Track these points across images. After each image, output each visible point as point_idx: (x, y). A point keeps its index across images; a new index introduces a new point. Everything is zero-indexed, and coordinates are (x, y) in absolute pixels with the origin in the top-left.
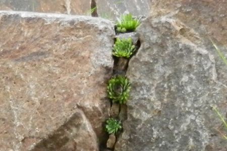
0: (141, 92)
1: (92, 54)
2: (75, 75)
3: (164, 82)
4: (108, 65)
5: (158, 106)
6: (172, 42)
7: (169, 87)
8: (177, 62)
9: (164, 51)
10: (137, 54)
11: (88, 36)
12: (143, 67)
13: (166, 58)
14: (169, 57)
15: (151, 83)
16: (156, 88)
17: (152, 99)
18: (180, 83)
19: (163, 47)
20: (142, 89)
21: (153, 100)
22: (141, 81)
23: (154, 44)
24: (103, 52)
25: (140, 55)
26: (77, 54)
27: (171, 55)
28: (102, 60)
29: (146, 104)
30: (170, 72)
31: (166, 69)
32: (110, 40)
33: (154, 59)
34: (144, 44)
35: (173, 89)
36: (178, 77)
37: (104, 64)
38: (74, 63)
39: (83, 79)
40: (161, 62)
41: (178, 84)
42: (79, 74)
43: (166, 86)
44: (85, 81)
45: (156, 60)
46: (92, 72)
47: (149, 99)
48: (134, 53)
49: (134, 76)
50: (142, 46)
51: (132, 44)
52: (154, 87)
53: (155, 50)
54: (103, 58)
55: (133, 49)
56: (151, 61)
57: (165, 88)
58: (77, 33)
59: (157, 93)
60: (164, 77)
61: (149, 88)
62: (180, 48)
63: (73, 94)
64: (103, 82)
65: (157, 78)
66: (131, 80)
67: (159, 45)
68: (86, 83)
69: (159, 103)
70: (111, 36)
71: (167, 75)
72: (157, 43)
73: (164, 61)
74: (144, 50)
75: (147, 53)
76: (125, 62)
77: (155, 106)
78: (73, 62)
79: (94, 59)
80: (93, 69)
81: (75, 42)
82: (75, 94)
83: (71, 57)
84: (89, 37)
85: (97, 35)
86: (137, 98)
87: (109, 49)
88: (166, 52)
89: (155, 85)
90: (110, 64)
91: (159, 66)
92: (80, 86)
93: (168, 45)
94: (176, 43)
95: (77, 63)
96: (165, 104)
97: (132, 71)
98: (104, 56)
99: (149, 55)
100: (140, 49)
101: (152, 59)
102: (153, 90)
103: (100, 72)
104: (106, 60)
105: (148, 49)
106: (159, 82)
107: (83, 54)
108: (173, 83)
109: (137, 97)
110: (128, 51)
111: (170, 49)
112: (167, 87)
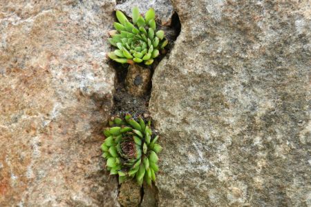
0: (191, 157)
1: (55, 61)
2: (16, 120)
3: (252, 129)
4: (97, 88)
5: (238, 196)
6: (272, 17)
7: (268, 146)
8: (290, 74)
9: (249, 42)
10: (173, 52)
11: (44, 12)
12: (191, 89)
13: (257, 63)
14: (263, 61)
15: (215, 133)
16: (231, 147)
17: (222, 177)
18: (302, 137)
19: (245, 32)
20: (192, 149)
21: (225, 178)
22: (188, 129)
23: (217, 24)
24: (83, 54)
25: (181, 57)
26: (20, 60)
27: (269, 53)
28: (79, 76)
29: (205, 188)
30: (270, 104)
31: (257, 94)
32: (103, 18)
33: (221, 68)
34: (189, 26)
35: (279, 151)
36: (294, 120)
37: (85, 89)
38: (13, 87)
39: (32, 132)
40: (241, 76)
41: (296, 139)
42: (24, 117)
43: (257, 141)
44: (37, 139)
45: (227, 71)
46: (54, 114)
47: (212, 176)
48: (165, 52)
49: (168, 114)
50: (184, 30)
51: (159, 26)
52: (224, 146)
53: (223, 42)
54: (83, 72)
55: (161, 41)
56: (214, 74)
57: (256, 149)
58: (20, 6)
59: (235, 160)
60: (252, 118)
61: (210, 146)
62: (300, 31)
63: (9, 176)
64: (89, 134)
65: (232, 120)
66: (162, 126)
67: (234, 27)
68: (39, 144)
69: (242, 187)
70: (105, 7)
71: (261, 112)
72: (227, 20)
73: (249, 72)
74: (191, 43)
75: (200, 50)
76: (145, 77)
77: (229, 195)
78: (13, 82)
79: (60, 74)
80: (57, 105)
81: (17, 31)
82: (14, 178)
83: (9, 71)
84: (47, 15)
85: (66, 9)
86: (181, 173)
87: (101, 42)
88: (256, 47)
89: (228, 139)
90: (105, 85)
91: (235, 88)
92: (23, 154)
93: (259, 24)
94: (285, 18)
95: (22, 86)
96: (258, 191)
97: (162, 102)
98: (85, 66)
99: (205, 55)
100: (181, 38)
101: (216, 67)
102: (222, 152)
103: (79, 109)
104: (90, 77)
105: (201, 37)
106: (237, 131)
107: (34, 62)
108: (279, 136)
109: (180, 170)
110: (148, 48)
111: (268, 36)
112: (261, 146)
